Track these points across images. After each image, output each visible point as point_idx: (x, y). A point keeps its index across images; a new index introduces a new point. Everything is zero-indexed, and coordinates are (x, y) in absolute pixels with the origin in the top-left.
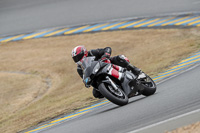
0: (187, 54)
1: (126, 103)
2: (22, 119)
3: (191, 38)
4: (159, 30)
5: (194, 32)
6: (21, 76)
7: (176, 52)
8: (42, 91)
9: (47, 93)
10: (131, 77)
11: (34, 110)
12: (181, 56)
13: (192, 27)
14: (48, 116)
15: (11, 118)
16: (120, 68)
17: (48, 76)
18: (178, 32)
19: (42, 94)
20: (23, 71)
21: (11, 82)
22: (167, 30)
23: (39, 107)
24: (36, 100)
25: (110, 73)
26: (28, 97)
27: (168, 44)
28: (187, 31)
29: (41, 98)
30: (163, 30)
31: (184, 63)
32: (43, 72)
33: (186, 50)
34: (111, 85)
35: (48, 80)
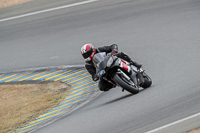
0: (45, 109)
3: (49, 93)
4: (16, 86)
5: (51, 86)
7: (33, 108)
12: (39, 112)
13: (49, 81)
18: (35, 87)
22: (24, 86)
27: (26, 99)
28: (44, 86)
30: (20, 86)
31: (42, 117)
33: (43, 105)
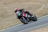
1: (27, 23)
2: (40, 14)
6: (40, 4)
8: (45, 7)
9: (46, 8)
10: (29, 17)
11: (43, 12)
14: (46, 13)
15: (37, 14)
16: (27, 14)
17: (46, 4)
19: (45, 8)
20: (41, 2)
21: (38, 5)
23: (44, 11)
24: (43, 10)
25: (23, 16)
26: (41, 9)
29: (45, 9)
32: (45, 3)
34: (23, 19)
35: (46, 5)
